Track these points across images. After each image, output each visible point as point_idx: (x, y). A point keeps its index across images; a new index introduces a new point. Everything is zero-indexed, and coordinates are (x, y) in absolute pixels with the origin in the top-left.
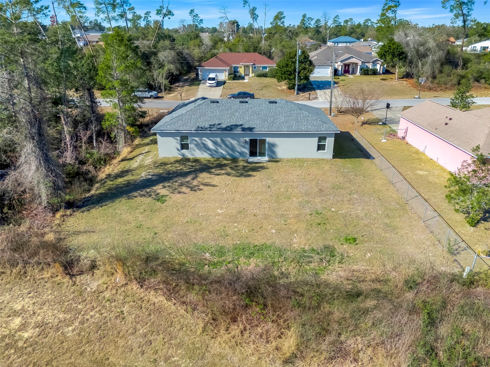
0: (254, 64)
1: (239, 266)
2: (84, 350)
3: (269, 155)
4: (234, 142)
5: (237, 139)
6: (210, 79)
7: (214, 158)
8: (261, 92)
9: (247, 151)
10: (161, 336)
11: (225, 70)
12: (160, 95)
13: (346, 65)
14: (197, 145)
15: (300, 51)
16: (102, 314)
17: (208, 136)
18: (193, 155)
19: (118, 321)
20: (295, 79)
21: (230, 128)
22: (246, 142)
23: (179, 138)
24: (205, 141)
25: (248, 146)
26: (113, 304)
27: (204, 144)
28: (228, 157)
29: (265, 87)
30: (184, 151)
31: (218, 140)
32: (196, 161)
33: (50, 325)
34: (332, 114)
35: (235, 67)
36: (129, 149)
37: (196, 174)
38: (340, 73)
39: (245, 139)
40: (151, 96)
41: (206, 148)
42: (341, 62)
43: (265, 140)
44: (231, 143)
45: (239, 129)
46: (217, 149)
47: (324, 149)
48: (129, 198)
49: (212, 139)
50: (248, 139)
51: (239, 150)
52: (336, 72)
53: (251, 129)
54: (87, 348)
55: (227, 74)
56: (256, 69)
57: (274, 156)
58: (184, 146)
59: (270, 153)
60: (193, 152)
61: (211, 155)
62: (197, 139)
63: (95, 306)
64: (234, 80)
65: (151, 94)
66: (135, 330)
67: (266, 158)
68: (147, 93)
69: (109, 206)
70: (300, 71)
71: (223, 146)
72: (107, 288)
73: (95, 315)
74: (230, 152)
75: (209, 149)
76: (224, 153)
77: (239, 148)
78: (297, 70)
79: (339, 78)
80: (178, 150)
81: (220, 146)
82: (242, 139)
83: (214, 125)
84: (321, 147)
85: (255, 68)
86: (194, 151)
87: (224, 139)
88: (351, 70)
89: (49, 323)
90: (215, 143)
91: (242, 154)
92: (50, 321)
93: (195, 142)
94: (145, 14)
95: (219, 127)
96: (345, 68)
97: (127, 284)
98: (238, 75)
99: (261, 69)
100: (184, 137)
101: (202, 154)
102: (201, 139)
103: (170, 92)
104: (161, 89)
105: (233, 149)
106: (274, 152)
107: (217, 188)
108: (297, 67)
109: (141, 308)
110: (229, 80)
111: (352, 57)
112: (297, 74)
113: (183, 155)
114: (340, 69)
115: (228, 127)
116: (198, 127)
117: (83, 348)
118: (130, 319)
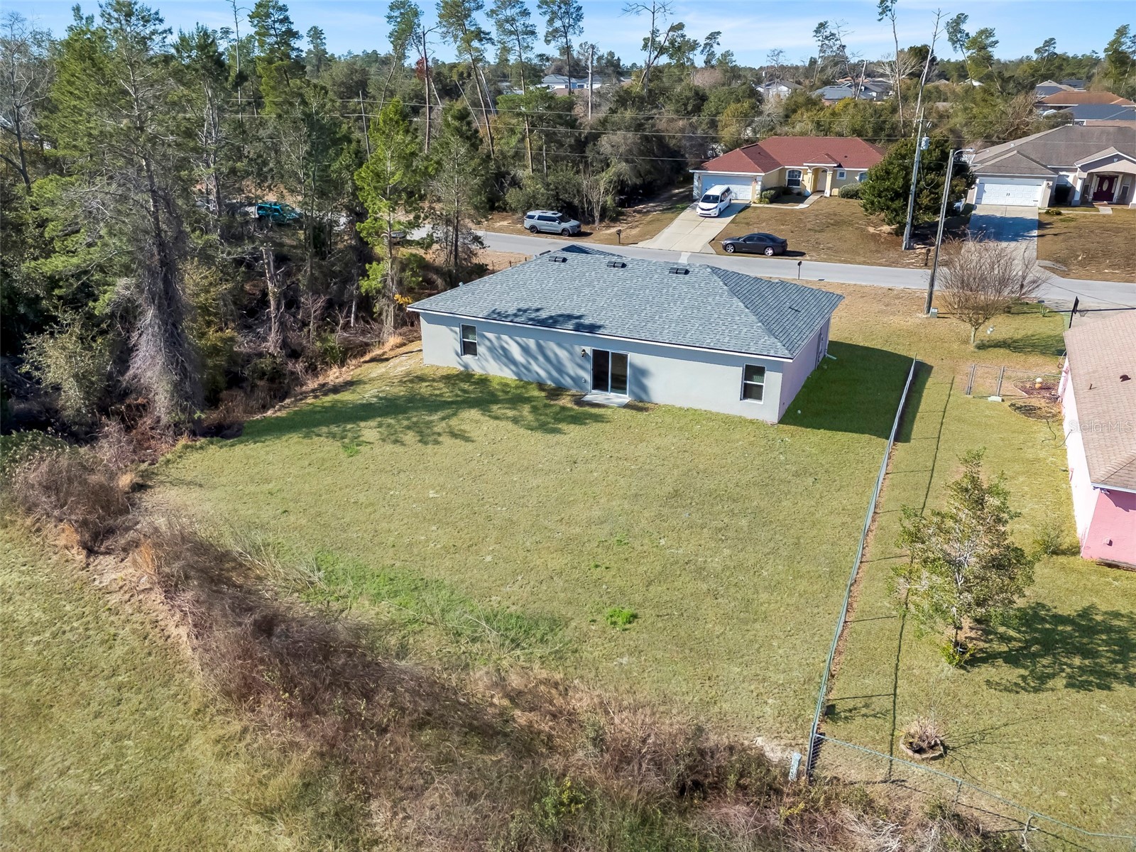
0: (840, 166)
1: (346, 612)
2: (32, 681)
3: (632, 393)
4: (563, 354)
5: (567, 346)
6: (707, 199)
7: (521, 380)
8: (818, 235)
9: (588, 377)
10: (141, 697)
11: (755, 179)
12: (584, 229)
13: (1103, 178)
14: (492, 349)
15: (925, 139)
16: (87, 629)
17: (511, 332)
18: (483, 368)
19: (101, 650)
20: (905, 211)
21: (553, 321)
22: (585, 355)
23: (457, 329)
24: (507, 343)
25: (589, 366)
26: (112, 618)
27: (503, 349)
28: (549, 382)
29: (837, 224)
30: (468, 358)
31: (531, 343)
32: (484, 381)
33: (16, 624)
34: (932, 310)
35: (792, 172)
36: (398, 340)
37: (457, 409)
38: (1077, 197)
39: (584, 348)
40: (563, 230)
41: (506, 357)
42: (1084, 168)
43: (624, 358)
44: (556, 355)
45: (570, 325)
46: (530, 363)
47: (759, 398)
48: (307, 436)
49: (518, 339)
50: (589, 350)
51: (572, 373)
52: (1061, 196)
53: (593, 328)
54: (37, 679)
55: (758, 187)
56: (844, 178)
57: (644, 397)
58: (469, 348)
59: (637, 390)
60: (485, 363)
61: (517, 374)
62: (490, 335)
63: (87, 613)
64: (771, 202)
65: (564, 225)
66: (114, 673)
67: (625, 398)
68: (556, 223)
69: (267, 443)
70: (921, 191)
71: (541, 358)
72: (121, 588)
73: (77, 629)
74: (555, 374)
75: (514, 362)
76: (543, 373)
77: (571, 369)
78: (913, 188)
79: (1059, 214)
80: (457, 354)
81: (535, 359)
82: (578, 349)
83: (525, 311)
84: (750, 392)
85: (842, 175)
86: (487, 360)
87: (541, 342)
88: (1117, 191)
89: (18, 620)
90: (525, 350)
91: (577, 381)
92: (20, 618)
93: (488, 343)
94: (708, 38)
95: (533, 315)
96: (1101, 185)
97: (151, 589)
98: (795, 191)
99: (857, 178)
100: (467, 330)
101: (501, 370)
102: (499, 338)
103: (612, 224)
104: (593, 217)
105: (560, 368)
106: (644, 388)
107: (470, 446)
108: (914, 179)
109: (145, 638)
110: (760, 202)
111: (1120, 158)
112: (911, 198)
113: (466, 366)
114: (1078, 188)
115: (551, 317)
116: (494, 312)
117: (32, 677)
118: (119, 651)
